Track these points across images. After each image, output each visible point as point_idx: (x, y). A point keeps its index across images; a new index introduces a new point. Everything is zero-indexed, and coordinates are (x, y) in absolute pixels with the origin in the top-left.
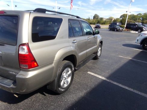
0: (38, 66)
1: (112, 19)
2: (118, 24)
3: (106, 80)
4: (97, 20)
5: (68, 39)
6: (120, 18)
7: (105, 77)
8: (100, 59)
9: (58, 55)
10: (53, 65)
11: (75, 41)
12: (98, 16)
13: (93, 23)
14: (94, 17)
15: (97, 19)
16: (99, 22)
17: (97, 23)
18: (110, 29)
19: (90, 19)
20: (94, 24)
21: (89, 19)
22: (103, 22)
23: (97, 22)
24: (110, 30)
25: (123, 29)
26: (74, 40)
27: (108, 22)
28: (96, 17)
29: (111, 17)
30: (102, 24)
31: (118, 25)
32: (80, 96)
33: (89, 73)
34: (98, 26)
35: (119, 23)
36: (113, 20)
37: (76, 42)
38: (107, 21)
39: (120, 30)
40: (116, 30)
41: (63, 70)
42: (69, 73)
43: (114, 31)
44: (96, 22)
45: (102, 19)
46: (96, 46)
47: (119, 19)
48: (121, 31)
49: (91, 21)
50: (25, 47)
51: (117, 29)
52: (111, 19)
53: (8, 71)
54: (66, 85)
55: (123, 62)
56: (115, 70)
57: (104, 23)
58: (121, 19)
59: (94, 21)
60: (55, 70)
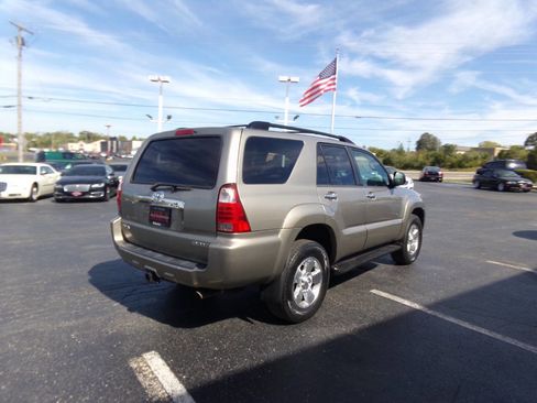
0: (250, 231)
1: (491, 150)
2: (512, 165)
3: (425, 310)
4: (432, 152)
5: (314, 187)
6: (526, 144)
7: (421, 304)
8: (417, 264)
9: (291, 218)
10: (279, 236)
11: (333, 195)
12: (435, 139)
13: (416, 165)
14: (420, 144)
15: (430, 150)
16: (438, 162)
17: (433, 164)
18: (477, 185)
19: (405, 149)
20: (420, 168)
21: (400, 152)
22: (454, 160)
23: (432, 159)
24: (478, 188)
25: (530, 183)
26: (331, 193)
27: (476, 158)
28: (425, 143)
29: (487, 143)
30: (452, 167)
31: (512, 170)
32: (340, 333)
33: (374, 291)
34: (430, 173)
35: (517, 163)
36: (496, 154)
37: (335, 198)
38: (471, 156)
39: (518, 185)
40: (501, 187)
41: (300, 260)
42: (314, 274)
43: (496, 189)
44: (428, 162)
45: (449, 149)
46: (400, 221)
47: (521, 148)
48: (525, 191)
49: (407, 159)
50: (230, 192)
51: (504, 182)
52: (487, 149)
53: (191, 241)
54: (305, 304)
55: (496, 276)
56: (460, 291)
57: (460, 165)
58: (531, 148)
59: (421, 158)
60: (281, 250)
